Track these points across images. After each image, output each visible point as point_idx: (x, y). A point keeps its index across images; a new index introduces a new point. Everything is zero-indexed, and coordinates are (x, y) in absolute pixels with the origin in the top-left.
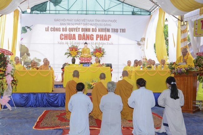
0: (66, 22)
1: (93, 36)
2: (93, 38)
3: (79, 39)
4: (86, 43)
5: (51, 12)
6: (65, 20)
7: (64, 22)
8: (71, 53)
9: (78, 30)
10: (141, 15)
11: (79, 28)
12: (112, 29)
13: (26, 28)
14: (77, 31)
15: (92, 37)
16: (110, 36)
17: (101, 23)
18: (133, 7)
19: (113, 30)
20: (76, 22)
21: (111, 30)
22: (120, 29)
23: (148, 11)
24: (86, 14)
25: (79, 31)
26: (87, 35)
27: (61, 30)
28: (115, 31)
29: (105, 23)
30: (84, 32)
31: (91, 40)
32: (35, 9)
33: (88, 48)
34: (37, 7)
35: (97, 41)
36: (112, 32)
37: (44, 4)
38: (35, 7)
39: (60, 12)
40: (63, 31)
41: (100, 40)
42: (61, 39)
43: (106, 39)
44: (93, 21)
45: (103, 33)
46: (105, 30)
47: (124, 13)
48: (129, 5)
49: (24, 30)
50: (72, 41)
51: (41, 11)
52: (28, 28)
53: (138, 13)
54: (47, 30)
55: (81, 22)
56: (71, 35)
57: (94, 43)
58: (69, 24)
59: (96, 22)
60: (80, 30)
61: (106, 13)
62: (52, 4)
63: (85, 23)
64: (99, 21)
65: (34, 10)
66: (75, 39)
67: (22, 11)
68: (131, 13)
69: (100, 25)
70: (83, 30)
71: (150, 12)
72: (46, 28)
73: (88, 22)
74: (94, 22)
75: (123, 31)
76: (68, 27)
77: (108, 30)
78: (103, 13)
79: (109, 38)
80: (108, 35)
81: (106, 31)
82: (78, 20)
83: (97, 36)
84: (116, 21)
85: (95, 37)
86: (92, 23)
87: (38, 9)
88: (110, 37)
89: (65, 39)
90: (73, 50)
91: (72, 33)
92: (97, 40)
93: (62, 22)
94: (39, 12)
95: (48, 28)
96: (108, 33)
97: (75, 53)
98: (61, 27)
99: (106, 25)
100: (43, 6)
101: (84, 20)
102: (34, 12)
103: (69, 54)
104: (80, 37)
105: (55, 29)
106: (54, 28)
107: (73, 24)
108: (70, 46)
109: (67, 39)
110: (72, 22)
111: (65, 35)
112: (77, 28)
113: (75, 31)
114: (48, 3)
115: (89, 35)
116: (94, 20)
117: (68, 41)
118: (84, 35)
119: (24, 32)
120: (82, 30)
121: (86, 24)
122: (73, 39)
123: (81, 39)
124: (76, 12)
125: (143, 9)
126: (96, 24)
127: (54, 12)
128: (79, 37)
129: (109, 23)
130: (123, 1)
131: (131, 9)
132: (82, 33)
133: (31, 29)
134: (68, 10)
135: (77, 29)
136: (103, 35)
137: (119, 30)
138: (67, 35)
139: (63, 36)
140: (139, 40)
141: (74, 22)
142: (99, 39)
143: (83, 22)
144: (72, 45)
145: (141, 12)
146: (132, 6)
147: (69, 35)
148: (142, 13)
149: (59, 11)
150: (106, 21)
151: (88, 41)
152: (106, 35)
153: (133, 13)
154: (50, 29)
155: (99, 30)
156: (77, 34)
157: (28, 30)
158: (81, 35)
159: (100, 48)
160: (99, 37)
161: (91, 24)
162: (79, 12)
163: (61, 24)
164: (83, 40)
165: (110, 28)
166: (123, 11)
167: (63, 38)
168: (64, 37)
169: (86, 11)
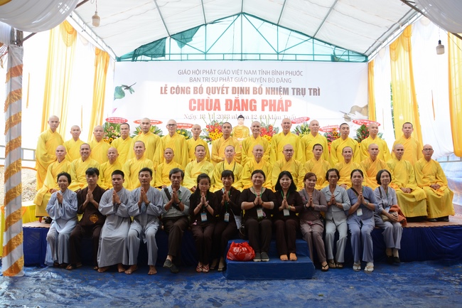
0: (200, 76)
1: (255, 102)
2: (255, 106)
3: (227, 109)
4: (241, 117)
5: (172, 57)
6: (200, 72)
7: (196, 76)
8: (210, 136)
9: (225, 92)
10: (349, 61)
11: (227, 88)
12: (293, 89)
13: (123, 89)
14: (222, 93)
15: (253, 104)
16: (289, 103)
17: (271, 76)
18: (333, 47)
19: (295, 90)
20: (222, 76)
21: (291, 91)
22: (310, 89)
23: (363, 55)
24: (241, 60)
25: (227, 93)
26: (243, 100)
27: (192, 90)
28: (300, 92)
29: (280, 77)
30: (236, 95)
31: (251, 110)
32: (141, 52)
33: (245, 127)
34: (146, 49)
35: (263, 113)
36: (294, 94)
37: (160, 42)
38: (142, 49)
39: (191, 57)
40: (194, 93)
41: (270, 110)
42: (190, 109)
43: (281, 109)
44: (254, 72)
45: (276, 97)
46: (280, 91)
47: (317, 58)
48: (325, 43)
49: (120, 92)
50: (212, 112)
51: (153, 55)
52: (128, 88)
53: (342, 57)
54: (163, 92)
55: (231, 75)
56: (211, 100)
57: (258, 117)
58: (207, 80)
59: (261, 76)
60: (230, 90)
61: (281, 57)
62: (174, 42)
63: (240, 76)
64: (267, 73)
65: (139, 55)
66: (219, 110)
67: (116, 57)
68: (329, 58)
69: (270, 80)
70: (235, 90)
71: (367, 57)
72: (162, 88)
73: (244, 76)
74: (258, 76)
75: (316, 92)
76: (205, 85)
77: (286, 91)
78: (275, 57)
79: (287, 106)
80: (286, 101)
81: (282, 93)
82: (225, 72)
83: (264, 103)
84: (300, 74)
85: (259, 105)
86: (254, 76)
87: (148, 52)
88: (290, 105)
89: (199, 110)
90: (214, 131)
91: (214, 97)
92: (263, 110)
93: (194, 76)
94: (149, 58)
95: (165, 88)
96: (285, 97)
97: (218, 135)
98: (192, 85)
99: (282, 80)
100: (158, 47)
101: (237, 71)
102: (139, 58)
103: (207, 138)
104: (230, 106)
105: (178, 90)
106: (178, 87)
107: (214, 80)
108: (209, 122)
109: (203, 110)
110: (213, 76)
111: (199, 100)
112: (223, 88)
113: (218, 93)
114: (168, 40)
115: (247, 100)
116: (258, 72)
117: (206, 112)
118: (237, 101)
119: (119, 96)
120: (233, 90)
121: (242, 80)
122: (215, 110)
123: (230, 110)
124: (221, 57)
125: (353, 52)
126: (260, 80)
127: (178, 57)
128: (227, 104)
129: (287, 77)
130: (312, 36)
131: (330, 50)
132: (233, 97)
133: (132, 91)
134: (205, 54)
135: (222, 90)
136: (275, 101)
137: (308, 91)
138: (203, 100)
139: (195, 103)
140: (348, 111)
141: (216, 75)
142: (267, 108)
143: (235, 75)
144: (212, 120)
145: (349, 55)
146: (330, 44)
147: (207, 100)
148: (352, 59)
149: (187, 54)
150: (281, 73)
151: (244, 113)
152: (280, 101)
153: (334, 59)
154: (169, 89)
155: (268, 91)
156: (222, 99)
157: (127, 92)
158: (231, 101)
159: (270, 127)
160: (267, 105)
161: (251, 80)
162: (227, 57)
163: (191, 80)
164: (235, 110)
165: (289, 86)
166: (314, 55)
167: (195, 108)
168: (196, 105)
169: (242, 54)
